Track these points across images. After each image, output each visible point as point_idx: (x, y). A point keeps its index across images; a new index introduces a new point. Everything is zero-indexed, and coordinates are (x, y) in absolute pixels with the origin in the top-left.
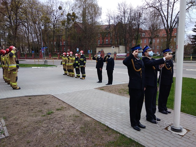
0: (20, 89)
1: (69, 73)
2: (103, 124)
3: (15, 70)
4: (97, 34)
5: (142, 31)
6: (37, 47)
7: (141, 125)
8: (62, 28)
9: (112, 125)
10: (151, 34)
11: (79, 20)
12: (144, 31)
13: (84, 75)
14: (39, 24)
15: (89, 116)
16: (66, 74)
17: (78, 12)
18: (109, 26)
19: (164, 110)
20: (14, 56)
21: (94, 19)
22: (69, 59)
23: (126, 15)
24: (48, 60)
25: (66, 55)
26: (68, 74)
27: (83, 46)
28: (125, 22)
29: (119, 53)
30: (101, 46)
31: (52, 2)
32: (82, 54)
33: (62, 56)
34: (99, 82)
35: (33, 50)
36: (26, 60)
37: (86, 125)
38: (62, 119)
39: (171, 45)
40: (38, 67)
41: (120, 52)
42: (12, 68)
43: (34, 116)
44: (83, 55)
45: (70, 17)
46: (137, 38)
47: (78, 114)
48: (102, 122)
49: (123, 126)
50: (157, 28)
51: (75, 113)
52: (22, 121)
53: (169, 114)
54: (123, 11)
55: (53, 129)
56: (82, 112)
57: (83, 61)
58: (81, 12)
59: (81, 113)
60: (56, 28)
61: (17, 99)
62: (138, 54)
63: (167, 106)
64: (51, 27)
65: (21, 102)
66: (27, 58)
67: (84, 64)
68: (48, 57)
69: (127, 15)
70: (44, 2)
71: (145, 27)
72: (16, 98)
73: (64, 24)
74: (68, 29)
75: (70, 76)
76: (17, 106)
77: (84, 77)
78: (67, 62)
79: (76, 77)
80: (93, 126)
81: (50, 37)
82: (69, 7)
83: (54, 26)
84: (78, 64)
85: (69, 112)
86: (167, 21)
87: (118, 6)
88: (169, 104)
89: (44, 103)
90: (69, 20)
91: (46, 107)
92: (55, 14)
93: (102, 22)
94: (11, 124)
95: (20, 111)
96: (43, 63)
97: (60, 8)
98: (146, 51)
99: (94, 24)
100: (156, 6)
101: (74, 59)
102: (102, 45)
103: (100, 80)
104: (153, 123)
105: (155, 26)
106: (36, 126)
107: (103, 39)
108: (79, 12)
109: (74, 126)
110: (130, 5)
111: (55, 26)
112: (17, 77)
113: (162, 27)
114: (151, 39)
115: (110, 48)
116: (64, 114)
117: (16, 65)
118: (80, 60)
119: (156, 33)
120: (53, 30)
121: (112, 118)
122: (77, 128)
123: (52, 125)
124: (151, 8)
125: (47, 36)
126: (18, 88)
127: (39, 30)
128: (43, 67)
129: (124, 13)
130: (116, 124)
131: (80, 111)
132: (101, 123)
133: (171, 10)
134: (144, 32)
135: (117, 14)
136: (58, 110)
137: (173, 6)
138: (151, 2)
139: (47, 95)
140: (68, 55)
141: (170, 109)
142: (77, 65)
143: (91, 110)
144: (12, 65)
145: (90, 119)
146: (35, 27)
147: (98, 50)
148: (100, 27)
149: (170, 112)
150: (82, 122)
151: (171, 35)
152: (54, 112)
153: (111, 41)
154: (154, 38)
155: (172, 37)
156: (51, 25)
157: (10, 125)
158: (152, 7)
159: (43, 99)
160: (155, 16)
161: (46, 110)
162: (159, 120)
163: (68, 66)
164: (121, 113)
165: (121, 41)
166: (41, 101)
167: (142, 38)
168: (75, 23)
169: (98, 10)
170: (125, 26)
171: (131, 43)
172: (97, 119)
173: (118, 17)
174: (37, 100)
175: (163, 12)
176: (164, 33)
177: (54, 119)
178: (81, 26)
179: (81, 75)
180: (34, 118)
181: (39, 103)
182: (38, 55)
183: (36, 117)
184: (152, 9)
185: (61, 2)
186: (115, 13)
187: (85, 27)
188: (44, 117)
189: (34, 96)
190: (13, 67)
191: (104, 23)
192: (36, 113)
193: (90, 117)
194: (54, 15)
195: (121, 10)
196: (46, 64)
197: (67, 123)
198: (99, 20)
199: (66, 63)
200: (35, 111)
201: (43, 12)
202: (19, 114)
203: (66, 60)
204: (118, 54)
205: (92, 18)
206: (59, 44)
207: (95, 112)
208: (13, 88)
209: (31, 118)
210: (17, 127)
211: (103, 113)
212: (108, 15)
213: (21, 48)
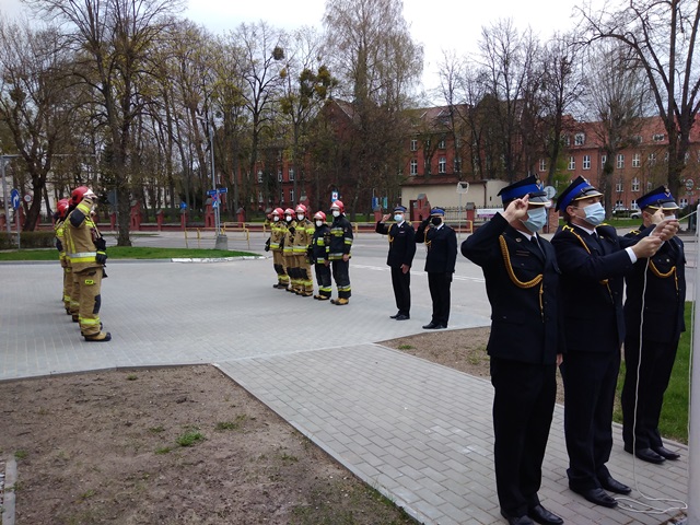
0: (107, 339)
1: (294, 281)
2: (385, 499)
3: (89, 272)
4: (405, 139)
5: (572, 126)
6: (200, 191)
7: (542, 513)
8: (284, 122)
9: (422, 506)
10: (607, 137)
11: (344, 93)
12: (580, 124)
13: (346, 289)
14: (206, 109)
15: (334, 461)
16: (282, 285)
17: (340, 64)
18: (451, 110)
19: (647, 446)
20: (90, 224)
21: (395, 86)
22: (292, 230)
23: (514, 69)
24: (229, 234)
25: (283, 217)
26: (290, 286)
27: (356, 183)
28: (508, 95)
29: (485, 207)
30: (420, 182)
31: (250, 33)
32: (336, 214)
33: (271, 220)
34: (398, 317)
35: (183, 199)
36: (161, 233)
37: (319, 502)
38: (228, 468)
39: (688, 176)
40: (195, 260)
41: (489, 203)
42: (80, 264)
43: (132, 449)
44: (341, 215)
45: (310, 84)
46: (555, 153)
47: (294, 448)
48: (383, 491)
49: (468, 510)
50: (631, 112)
51: (283, 444)
52: (81, 470)
53: (668, 464)
54: (501, 53)
55: (184, 510)
56: (311, 441)
57: (342, 239)
58: (349, 63)
59: (308, 444)
60: (262, 124)
61: (88, 380)
62: (526, 216)
63: (662, 425)
64: (247, 118)
65: (98, 390)
66: (163, 228)
67: (347, 250)
68: (233, 224)
69: (516, 70)
70: (221, 35)
71: (583, 109)
72: (82, 377)
73: (288, 107)
74: (304, 124)
75: (297, 294)
76: (80, 408)
77: (345, 295)
78: (287, 240)
79: (317, 294)
80: (345, 503)
81: (243, 154)
82: (306, 47)
83: (256, 115)
84: (324, 248)
85: (264, 439)
86: (670, 86)
87: (482, 38)
88: (673, 419)
89: (178, 397)
90: (306, 92)
91: (182, 413)
92: (260, 76)
93: (423, 95)
94: (36, 480)
95: (84, 428)
96: (212, 245)
97: (278, 54)
98: (576, 203)
99: (394, 102)
100: (625, 32)
101: (311, 230)
102: (423, 177)
103: (404, 310)
104: (598, 503)
105: (623, 106)
106: (126, 492)
107: (428, 156)
108: (344, 66)
109: (270, 502)
110: (527, 34)
111: (261, 116)
112: (98, 299)
113: (651, 111)
114: (610, 152)
115: (453, 188)
116: (241, 445)
117: (94, 254)
118: (332, 235)
119: (630, 132)
120: (252, 128)
121: (428, 471)
122: (278, 513)
123: (185, 491)
124: (609, 38)
125: (233, 150)
126: (102, 335)
127: (207, 133)
128: (212, 260)
129: (506, 63)
130: (439, 500)
131: (306, 438)
132: (378, 494)
133: (688, 43)
134: (582, 131)
135: (479, 67)
136: (222, 427)
137: (695, 29)
138: (606, 18)
139: (196, 365)
140: (289, 218)
141: (675, 442)
142: (321, 252)
143: (349, 432)
144: (82, 255)
145: (339, 472)
146: (195, 123)
147: (408, 196)
148: (415, 114)
149: (673, 457)
150: (304, 484)
151: (685, 137)
152: (208, 436)
153: (457, 163)
154: (620, 149)
155: (688, 144)
156: (245, 111)
157: (33, 484)
158: (611, 34)
159: (179, 381)
160: (623, 69)
161: (178, 428)
162: (625, 491)
163: (291, 257)
164: (466, 451)
165: (495, 162)
166: (169, 391)
167: (574, 152)
168: (331, 103)
169: (410, 56)
170: (509, 107)
171: (531, 169)
172: (364, 473)
173: (483, 76)
174: (155, 383)
175: (652, 52)
176: (658, 130)
177: (200, 465)
178: (349, 112)
179: (334, 288)
180: (129, 460)
181: (161, 395)
182: (201, 216)
183: (135, 454)
184: (609, 45)
185: (282, 34)
186: (470, 65)
187: (363, 117)
188: (164, 459)
189: (150, 368)
190: (84, 260)
191: (431, 100)
192: (139, 440)
193: (339, 463)
194: (256, 77)
195: (492, 51)
196: (222, 246)
197: (244, 487)
198: (413, 92)
199: (282, 245)
200: (139, 430)
201: (220, 69)
202: (76, 440)
203: (282, 233)
204: (480, 212)
205: (388, 84)
206: (274, 179)
207: (364, 442)
208: (86, 336)
209: (115, 459)
210: (55, 494)
211: (392, 450)
212: (447, 72)
213: (146, 194)
